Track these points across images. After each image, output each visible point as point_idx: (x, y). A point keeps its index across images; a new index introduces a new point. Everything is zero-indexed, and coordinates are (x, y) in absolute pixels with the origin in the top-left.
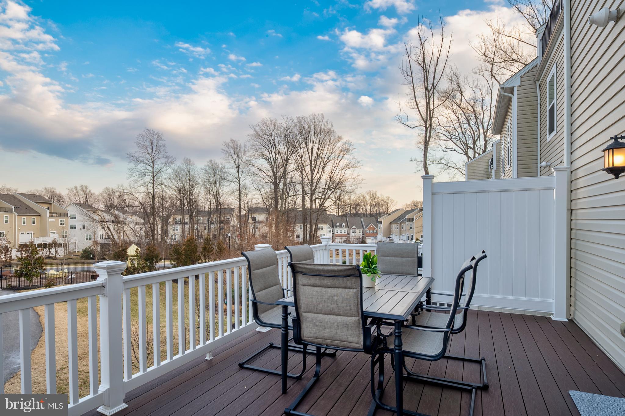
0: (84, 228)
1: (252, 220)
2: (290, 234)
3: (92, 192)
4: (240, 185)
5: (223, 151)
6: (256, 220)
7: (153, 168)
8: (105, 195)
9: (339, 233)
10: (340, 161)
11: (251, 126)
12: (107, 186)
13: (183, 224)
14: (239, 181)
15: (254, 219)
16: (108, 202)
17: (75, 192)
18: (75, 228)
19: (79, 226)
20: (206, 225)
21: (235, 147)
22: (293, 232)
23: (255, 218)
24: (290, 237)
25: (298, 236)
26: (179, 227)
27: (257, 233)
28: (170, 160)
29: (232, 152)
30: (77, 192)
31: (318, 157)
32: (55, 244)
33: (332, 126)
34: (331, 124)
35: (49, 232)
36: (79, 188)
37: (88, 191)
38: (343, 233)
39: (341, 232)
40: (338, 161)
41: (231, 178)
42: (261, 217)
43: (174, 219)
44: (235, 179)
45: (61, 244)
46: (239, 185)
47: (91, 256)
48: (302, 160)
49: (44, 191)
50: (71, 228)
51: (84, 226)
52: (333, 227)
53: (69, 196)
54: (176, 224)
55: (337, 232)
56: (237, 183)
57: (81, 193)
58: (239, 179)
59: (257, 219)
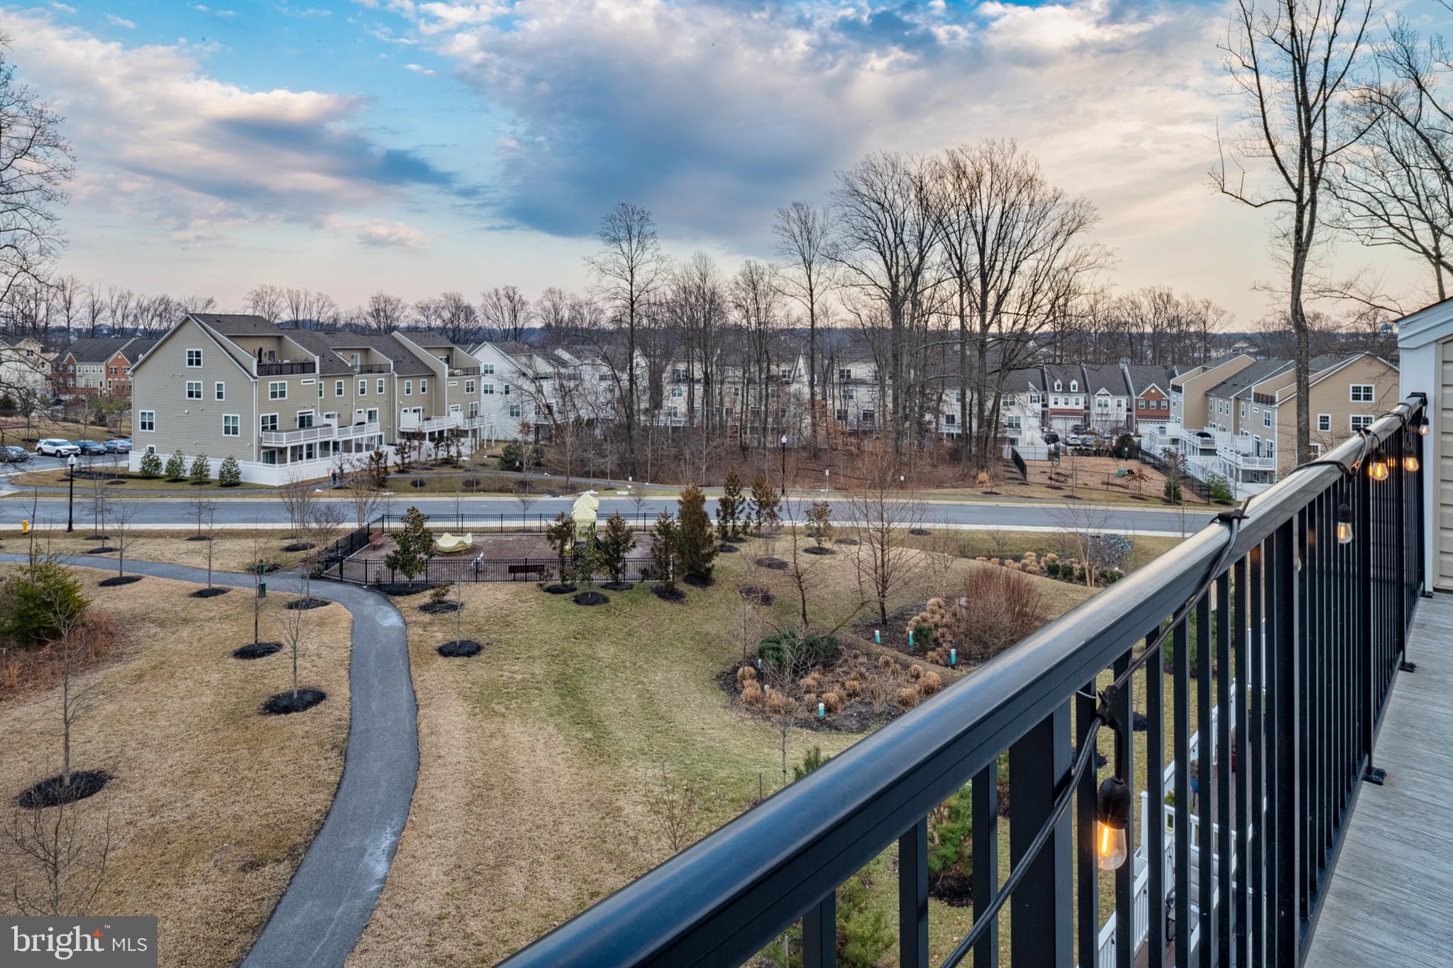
0: (507, 392)
1: (842, 376)
2: (928, 417)
3: (524, 298)
4: (812, 304)
5: (776, 230)
6: (849, 377)
7: (631, 284)
8: (548, 304)
9: (1061, 406)
10: (1058, 250)
11: (839, 175)
12: (551, 286)
13: (690, 380)
14: (811, 295)
15: (846, 376)
16: (552, 316)
17: (495, 299)
18: (492, 392)
19: (499, 387)
20: (739, 386)
21: (803, 218)
22: (937, 412)
23: (849, 371)
24: (930, 422)
25: (951, 419)
26: (684, 388)
27: (852, 411)
28: (665, 264)
29: (797, 231)
30: (499, 299)
31: (1000, 240)
32: (458, 434)
33: (1038, 167)
34: (1034, 164)
35: (449, 408)
36: (502, 292)
37: (517, 297)
38: (1072, 406)
39: (1067, 403)
40: (1053, 251)
41: (791, 288)
42: (862, 370)
43: (675, 371)
44: (803, 291)
45: (466, 432)
46: (810, 305)
47: (517, 464)
48: (960, 244)
49: (443, 299)
50: (486, 392)
51: (507, 387)
52: (1045, 389)
53: (484, 307)
54: (679, 381)
55: (1056, 403)
56: (805, 300)
57: (505, 301)
58: (811, 290)
59: (853, 376)
